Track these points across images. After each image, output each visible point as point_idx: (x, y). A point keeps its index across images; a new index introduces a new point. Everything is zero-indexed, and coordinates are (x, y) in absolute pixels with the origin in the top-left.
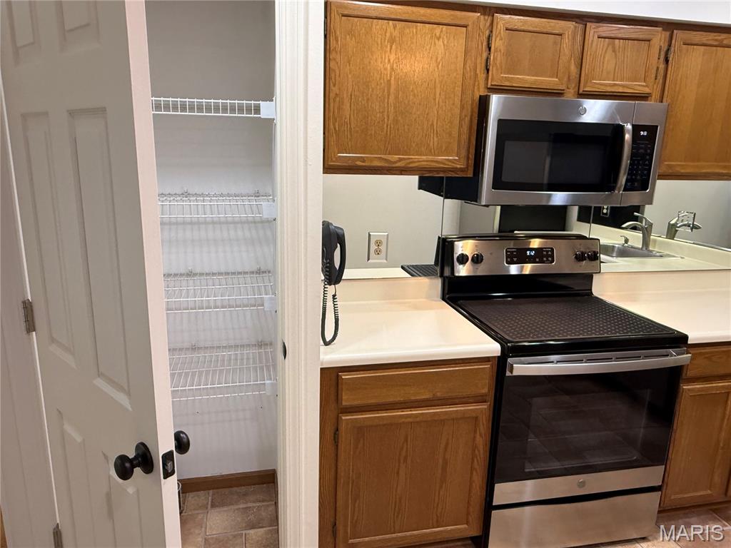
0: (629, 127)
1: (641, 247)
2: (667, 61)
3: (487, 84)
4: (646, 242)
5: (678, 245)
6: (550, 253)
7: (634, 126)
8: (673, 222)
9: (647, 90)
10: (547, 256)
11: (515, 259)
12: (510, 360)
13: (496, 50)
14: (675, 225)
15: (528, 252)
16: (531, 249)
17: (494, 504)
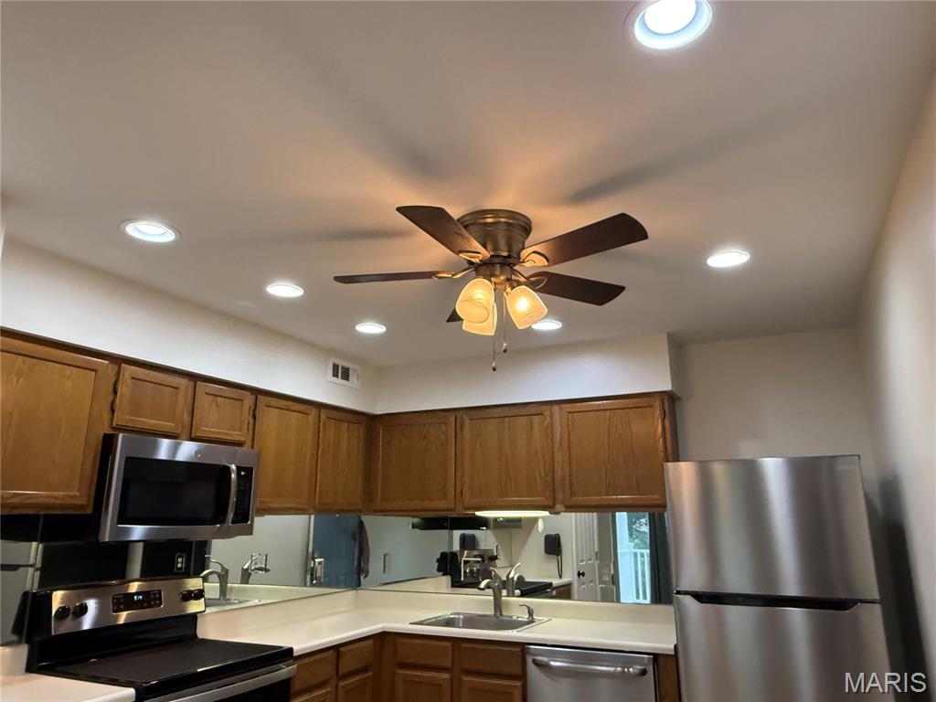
0: (233, 467)
1: (218, 597)
2: (254, 417)
3: (112, 424)
4: (223, 591)
5: (256, 590)
6: (157, 596)
7: (237, 467)
8: (246, 567)
9: (242, 439)
10: (155, 600)
11: (122, 607)
14: (247, 569)
15: (135, 597)
16: (137, 594)
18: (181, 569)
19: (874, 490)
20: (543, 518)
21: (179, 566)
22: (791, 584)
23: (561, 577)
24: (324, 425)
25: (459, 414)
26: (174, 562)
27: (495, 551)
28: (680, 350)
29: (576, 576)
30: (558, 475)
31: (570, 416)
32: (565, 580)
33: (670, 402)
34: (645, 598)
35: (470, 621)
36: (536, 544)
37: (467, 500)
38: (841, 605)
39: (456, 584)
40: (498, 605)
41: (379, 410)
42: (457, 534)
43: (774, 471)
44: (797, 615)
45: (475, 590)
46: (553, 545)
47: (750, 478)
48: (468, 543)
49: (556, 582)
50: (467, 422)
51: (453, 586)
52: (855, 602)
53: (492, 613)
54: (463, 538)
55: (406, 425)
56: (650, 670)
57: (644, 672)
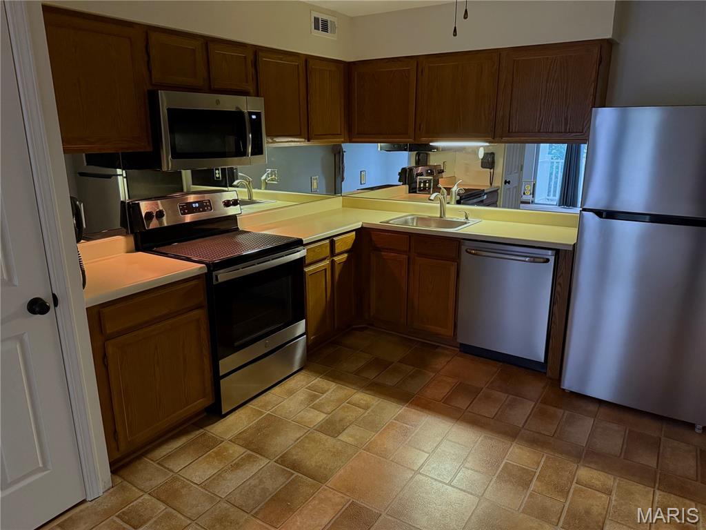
2: (256, 70)
3: (151, 82)
4: (251, 194)
6: (208, 204)
7: (249, 112)
8: (263, 178)
10: (207, 206)
11: (186, 211)
12: (215, 273)
14: (264, 180)
15: (194, 205)
16: (195, 202)
17: (221, 374)
18: (219, 178)
23: (491, 184)
24: (310, 73)
27: (442, 166)
29: (503, 183)
30: (500, 114)
31: (516, 62)
32: (494, 187)
34: (554, 195)
39: (413, 190)
40: (443, 210)
46: (489, 162)
48: (422, 159)
49: (487, 189)
51: (409, 193)
53: (438, 215)
56: (552, 259)
57: (547, 261)
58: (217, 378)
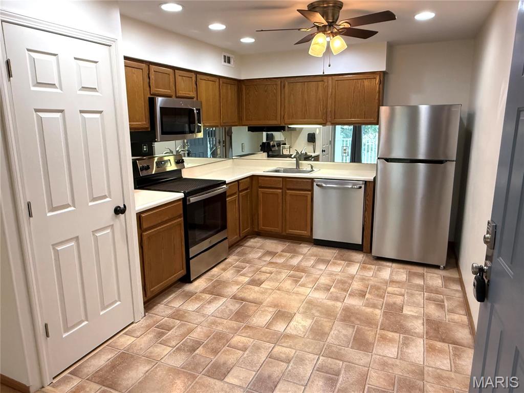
0: (195, 109)
2: (196, 85)
3: (150, 93)
9: (193, 95)
12: (188, 198)
13: (152, 79)
14: (178, 151)
15: (162, 162)
17: (190, 257)
18: (146, 151)
19: (465, 116)
20: (318, 128)
21: (145, 149)
22: (422, 154)
23: (314, 152)
24: (222, 86)
25: (282, 80)
26: (142, 148)
28: (391, 48)
29: (321, 152)
30: (329, 110)
31: (336, 82)
32: (316, 154)
33: (383, 76)
35: (285, 171)
36: (303, 137)
37: (286, 121)
38: (441, 162)
40: (298, 164)
41: (243, 77)
42: (265, 134)
43: (424, 111)
44: (422, 166)
45: (290, 159)
46: (312, 138)
47: (413, 114)
48: (270, 138)
49: (313, 155)
50: (287, 83)
52: (446, 161)
53: (295, 167)
54: (267, 135)
55: (256, 85)
56: (363, 186)
57: (360, 187)
58: (188, 260)
